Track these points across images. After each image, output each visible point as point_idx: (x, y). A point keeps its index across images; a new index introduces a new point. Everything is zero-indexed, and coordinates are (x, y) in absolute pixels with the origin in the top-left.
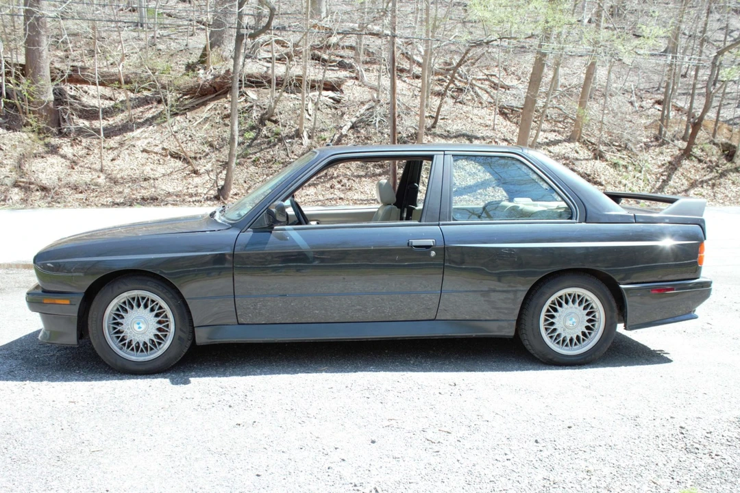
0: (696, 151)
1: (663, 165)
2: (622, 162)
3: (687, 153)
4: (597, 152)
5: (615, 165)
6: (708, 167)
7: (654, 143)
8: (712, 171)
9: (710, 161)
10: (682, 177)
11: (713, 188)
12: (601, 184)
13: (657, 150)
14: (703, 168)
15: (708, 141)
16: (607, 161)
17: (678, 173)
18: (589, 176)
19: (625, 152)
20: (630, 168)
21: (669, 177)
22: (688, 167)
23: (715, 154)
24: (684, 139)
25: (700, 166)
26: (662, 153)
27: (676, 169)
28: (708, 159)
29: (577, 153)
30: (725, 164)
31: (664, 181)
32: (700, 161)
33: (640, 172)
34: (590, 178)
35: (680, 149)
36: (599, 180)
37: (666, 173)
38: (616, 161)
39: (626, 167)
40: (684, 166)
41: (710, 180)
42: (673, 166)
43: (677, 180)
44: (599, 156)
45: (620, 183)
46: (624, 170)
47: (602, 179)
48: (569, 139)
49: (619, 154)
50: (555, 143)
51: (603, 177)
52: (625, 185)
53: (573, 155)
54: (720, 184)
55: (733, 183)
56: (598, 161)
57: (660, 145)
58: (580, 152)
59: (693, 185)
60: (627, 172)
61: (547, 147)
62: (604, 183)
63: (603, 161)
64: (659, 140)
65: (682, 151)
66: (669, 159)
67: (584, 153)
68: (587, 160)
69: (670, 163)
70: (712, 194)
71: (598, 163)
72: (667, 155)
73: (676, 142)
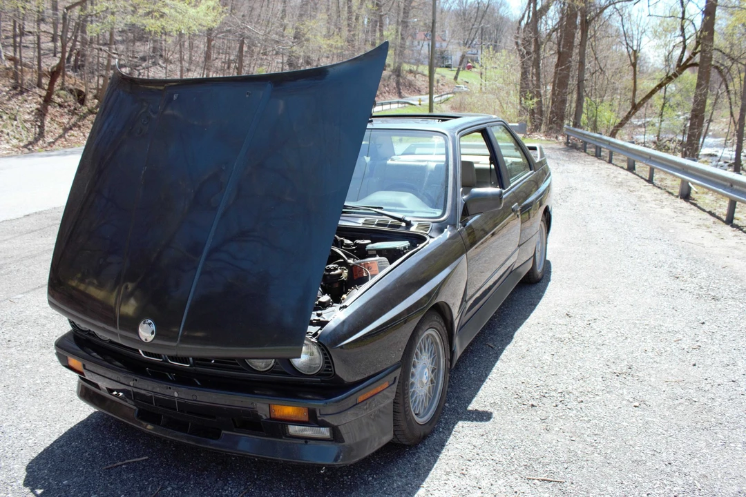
0: (55, 97)
1: (32, 111)
3: (48, 100)
6: (69, 111)
7: (15, 92)
8: (73, 115)
9: (69, 106)
10: (52, 122)
11: (79, 129)
13: (20, 98)
14: (65, 113)
15: (59, 88)
17: (48, 119)
20: (5, 117)
21: (42, 122)
22: (53, 112)
23: (70, 99)
24: (39, 85)
25: (62, 111)
26: (26, 101)
27: (45, 115)
28: (66, 104)
30: (80, 108)
31: (40, 127)
32: (61, 106)
33: (16, 120)
35: (41, 96)
37: (38, 120)
40: (49, 111)
41: (75, 122)
42: (41, 113)
43: (50, 125)
45: (2, 131)
52: (8, 134)
54: (84, 125)
57: (21, 93)
59: (66, 129)
60: (3, 121)
64: (19, 89)
65: (43, 99)
66: (35, 106)
69: (37, 109)
70: (81, 134)
72: (32, 103)
73: (34, 90)
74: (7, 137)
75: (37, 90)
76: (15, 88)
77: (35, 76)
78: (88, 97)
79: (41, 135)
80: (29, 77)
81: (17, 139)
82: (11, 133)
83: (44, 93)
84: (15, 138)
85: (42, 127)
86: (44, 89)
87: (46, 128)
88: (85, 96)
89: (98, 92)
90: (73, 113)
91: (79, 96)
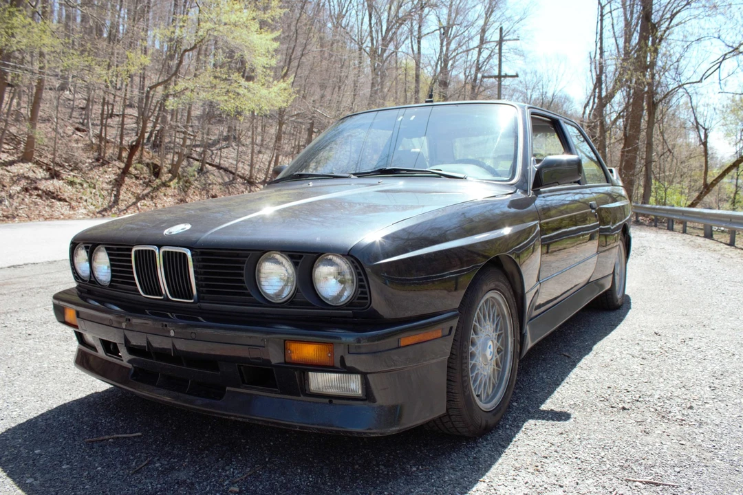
0: (132, 169)
1: (111, 181)
2: (78, 181)
3: (125, 172)
4: (53, 172)
5: (72, 183)
6: (144, 183)
7: (97, 164)
8: (147, 186)
9: (144, 178)
10: (128, 192)
11: (152, 200)
12: (65, 200)
13: (101, 169)
14: (140, 184)
15: (137, 161)
16: (63, 179)
17: (124, 188)
18: (53, 193)
19: (76, 172)
20: (85, 185)
21: (118, 192)
22: (129, 183)
23: (146, 172)
24: (120, 158)
25: (137, 182)
26: (106, 172)
27: (121, 185)
28: (142, 176)
29: (34, 172)
30: (155, 180)
31: (115, 196)
32: (137, 178)
33: (95, 188)
34: (55, 195)
35: (119, 168)
36: (63, 197)
37: (115, 189)
38: (72, 180)
39: (82, 185)
40: (126, 182)
41: (149, 193)
42: (118, 183)
43: (125, 195)
44: (55, 175)
45: (81, 198)
46: (80, 187)
47: (66, 196)
48: (22, 160)
49: (72, 173)
50: (11, 163)
51: (66, 194)
52: (86, 201)
53: (31, 174)
54: (156, 196)
55: (165, 195)
56: (55, 180)
57: (103, 165)
58: (37, 171)
59: (139, 198)
60: (83, 188)
61: (4, 167)
62: (67, 199)
63: (60, 180)
64: (101, 161)
65: (121, 170)
66: (113, 177)
67: (41, 173)
68: (46, 179)
69: (115, 179)
70: (154, 205)
71: (55, 181)
72: (111, 173)
73: (114, 162)
74: (85, 203)
75: (117, 163)
76: (97, 160)
77: (117, 150)
78: (163, 171)
79: (116, 202)
80: (110, 152)
81: (94, 205)
82: (89, 200)
83: (123, 165)
84: (92, 204)
85: (117, 196)
86: (123, 162)
87: (121, 197)
88: (160, 170)
89: (172, 168)
90: (147, 184)
91: (154, 169)
